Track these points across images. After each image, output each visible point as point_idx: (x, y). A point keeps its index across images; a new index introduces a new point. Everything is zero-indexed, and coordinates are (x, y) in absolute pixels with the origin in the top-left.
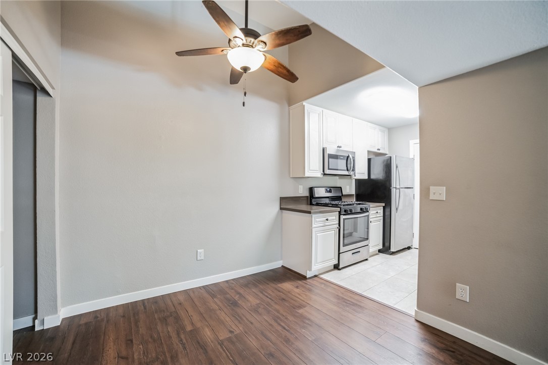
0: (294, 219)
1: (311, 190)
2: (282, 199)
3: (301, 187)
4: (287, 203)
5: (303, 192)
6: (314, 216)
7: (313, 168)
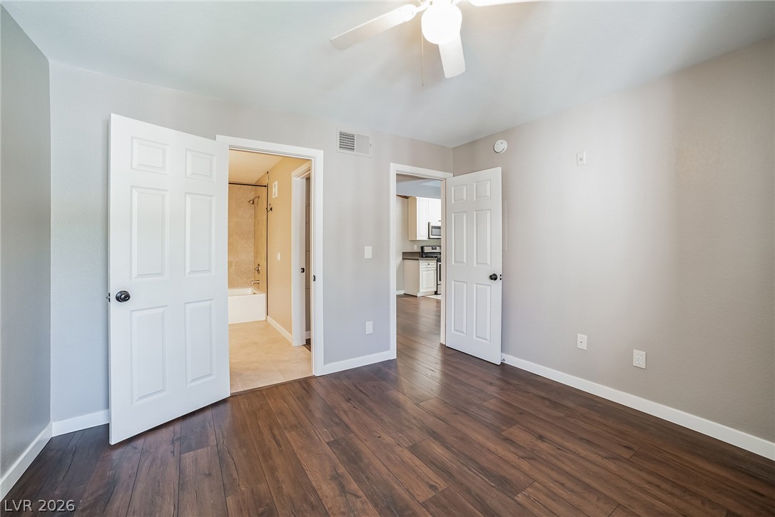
0: (410, 263)
1: (422, 248)
2: (404, 253)
3: (415, 246)
4: (407, 256)
5: (416, 249)
6: (420, 261)
7: (422, 234)
